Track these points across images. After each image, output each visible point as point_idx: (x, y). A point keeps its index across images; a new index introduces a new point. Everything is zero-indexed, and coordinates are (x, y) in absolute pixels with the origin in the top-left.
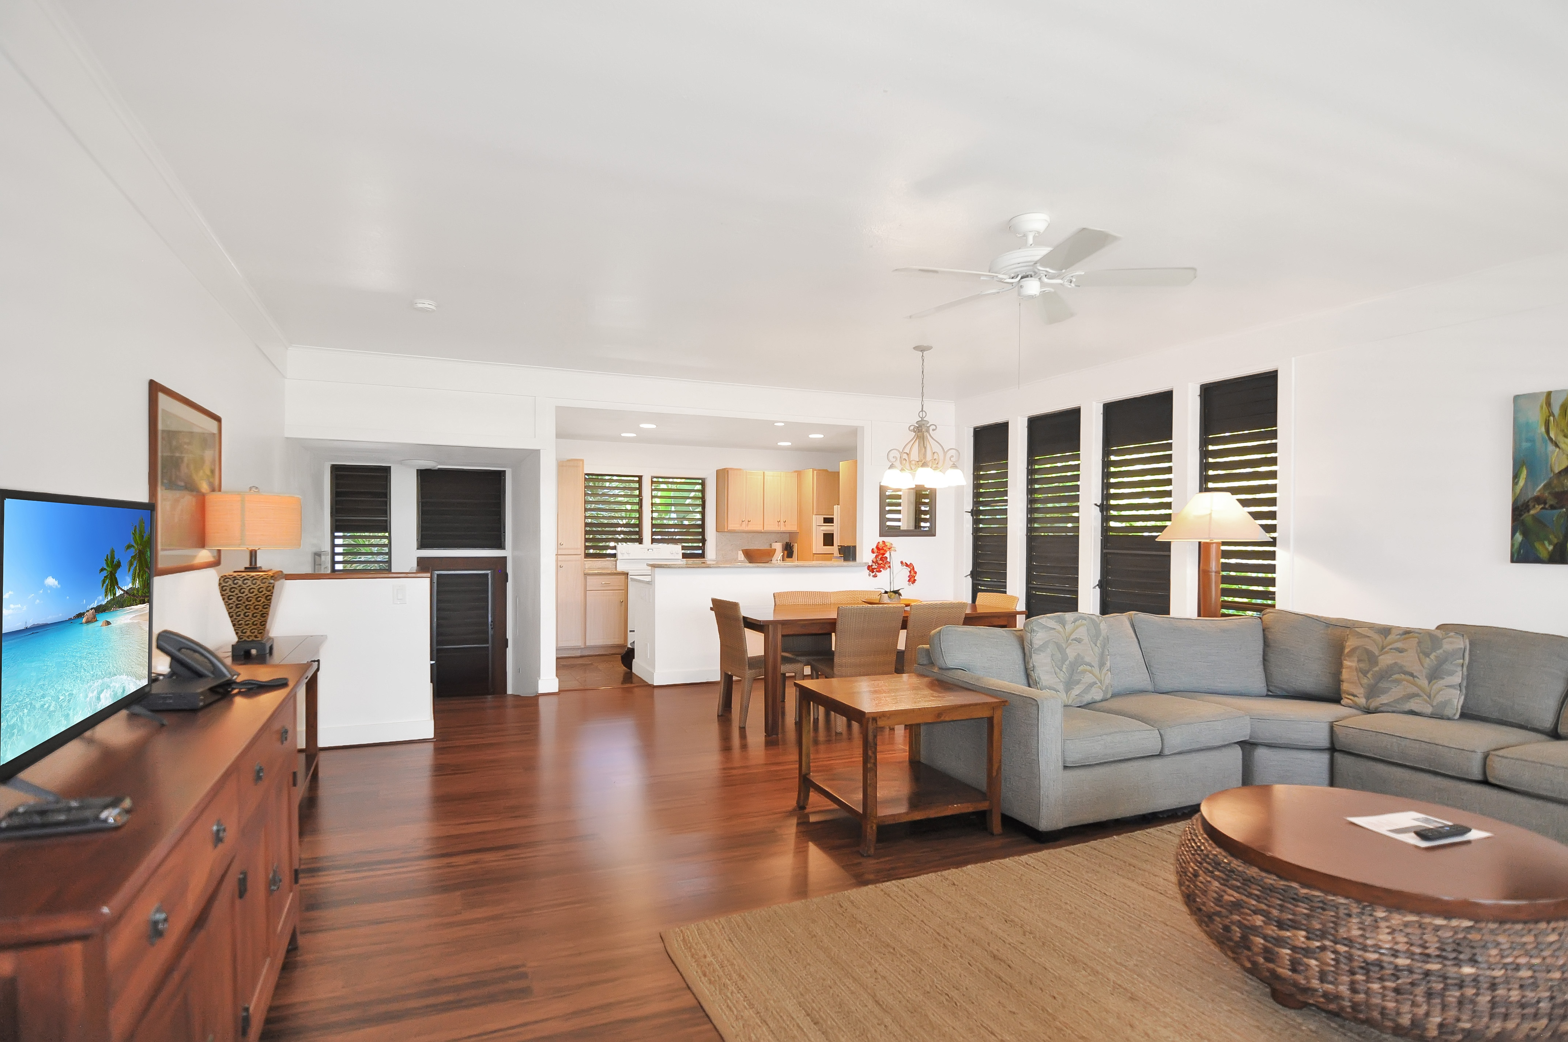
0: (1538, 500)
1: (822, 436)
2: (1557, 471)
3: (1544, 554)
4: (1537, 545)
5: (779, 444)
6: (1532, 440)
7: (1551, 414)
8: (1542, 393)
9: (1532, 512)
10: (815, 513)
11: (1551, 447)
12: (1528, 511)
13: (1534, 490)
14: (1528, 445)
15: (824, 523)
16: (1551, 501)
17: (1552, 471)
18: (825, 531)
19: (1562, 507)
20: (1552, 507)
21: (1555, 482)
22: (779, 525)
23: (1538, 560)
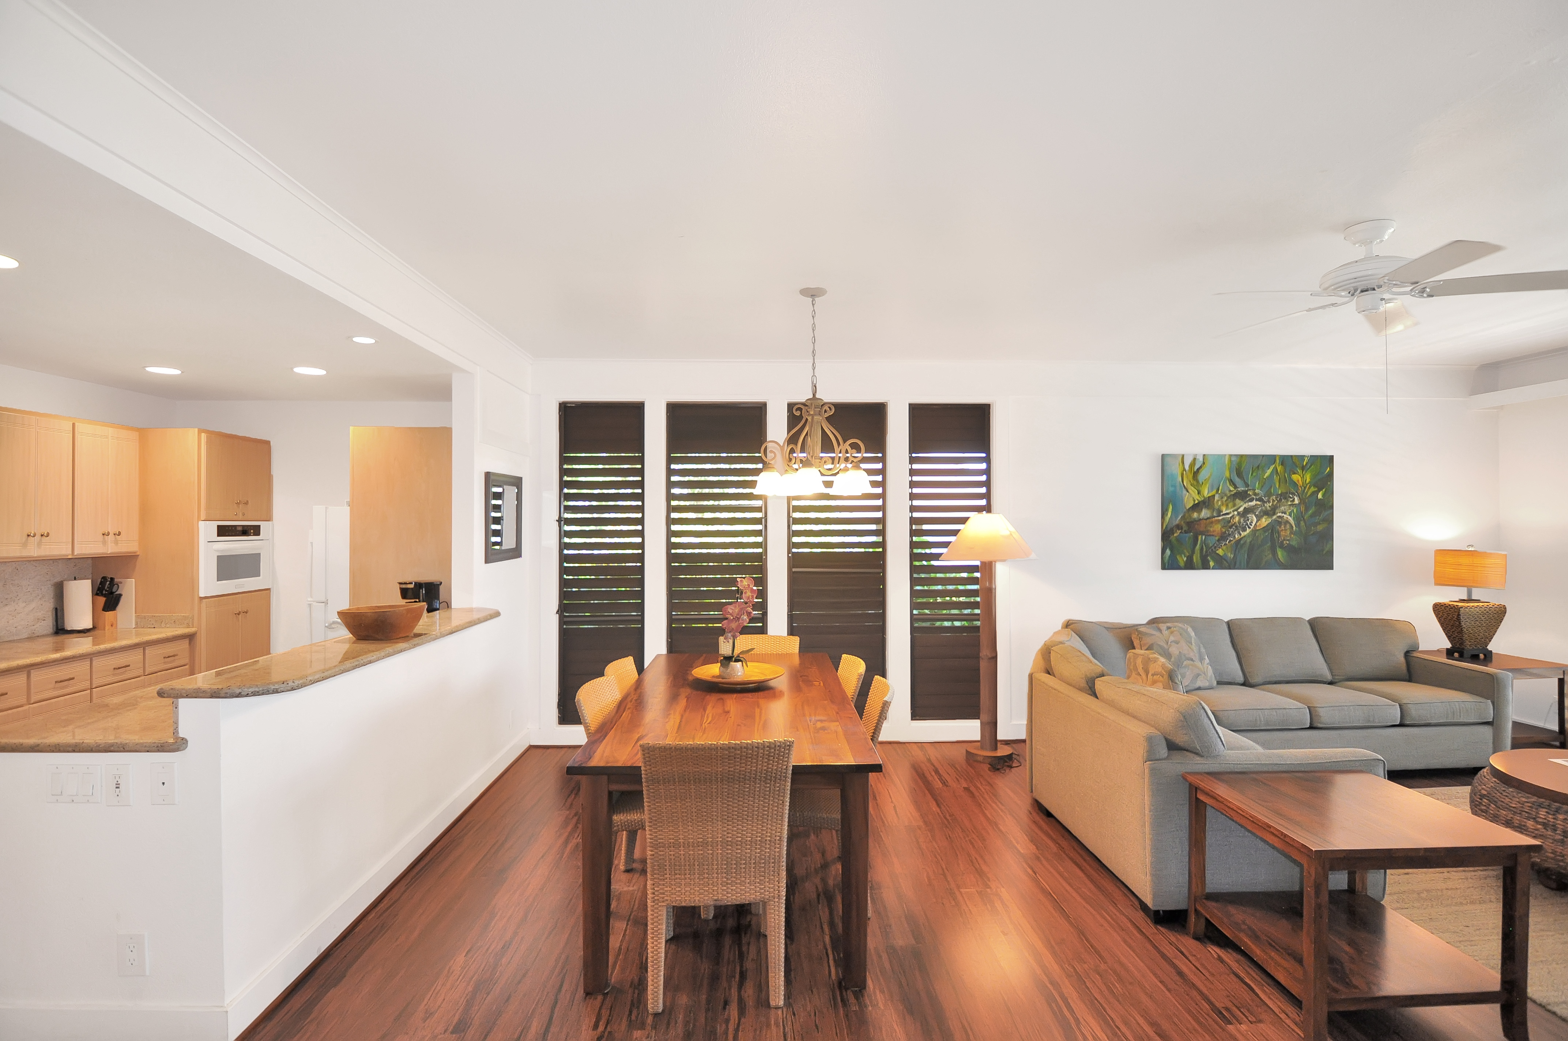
0: (1178, 527)
1: (322, 372)
2: (1188, 508)
3: (1182, 564)
4: (1178, 557)
5: (149, 369)
6: (1175, 486)
7: (1184, 469)
8: (1179, 455)
9: (1175, 535)
10: (203, 517)
11: (1185, 492)
12: (1173, 534)
13: (1176, 519)
14: (1171, 489)
15: (218, 535)
16: (1185, 528)
17: (1185, 508)
18: (222, 551)
19: (1190, 532)
20: (1186, 532)
21: (1187, 515)
22: (104, 543)
23: (1178, 568)
